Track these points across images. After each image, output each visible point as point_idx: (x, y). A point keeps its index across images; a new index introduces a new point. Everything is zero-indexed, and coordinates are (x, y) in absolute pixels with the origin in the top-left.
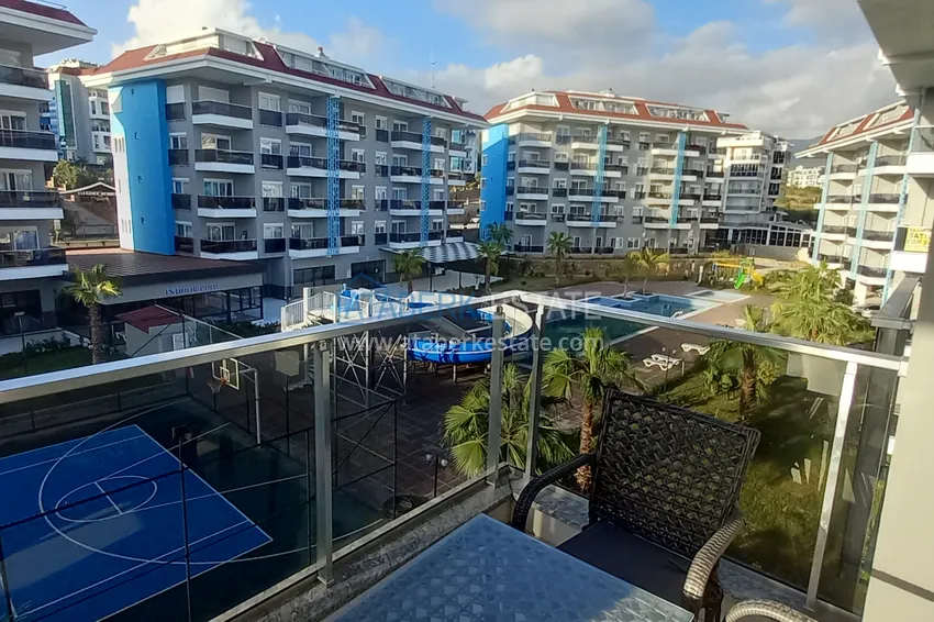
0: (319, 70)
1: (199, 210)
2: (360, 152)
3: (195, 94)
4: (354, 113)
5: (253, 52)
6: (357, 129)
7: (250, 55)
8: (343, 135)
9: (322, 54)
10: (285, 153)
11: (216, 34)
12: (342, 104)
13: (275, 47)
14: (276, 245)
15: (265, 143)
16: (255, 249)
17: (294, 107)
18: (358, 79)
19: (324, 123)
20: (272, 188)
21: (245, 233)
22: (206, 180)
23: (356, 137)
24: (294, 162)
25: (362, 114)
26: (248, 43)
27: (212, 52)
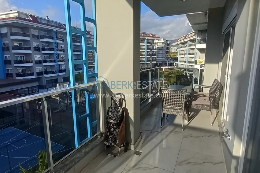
0: (49, 23)
1: (14, 64)
2: (63, 46)
3: (11, 30)
4: (60, 35)
5: (29, 18)
6: (62, 39)
7: (28, 19)
8: (58, 41)
9: (48, 18)
10: (40, 47)
11: (17, 13)
12: (57, 32)
13: (35, 16)
14: (40, 73)
15: (34, 44)
16: (33, 75)
17: (43, 33)
18: (60, 25)
19: (52, 38)
20: (37, 57)
21: (30, 71)
22: (16, 55)
23: (62, 42)
24: (44, 49)
25: (62, 35)
26: (27, 15)
27: (17, 18)
